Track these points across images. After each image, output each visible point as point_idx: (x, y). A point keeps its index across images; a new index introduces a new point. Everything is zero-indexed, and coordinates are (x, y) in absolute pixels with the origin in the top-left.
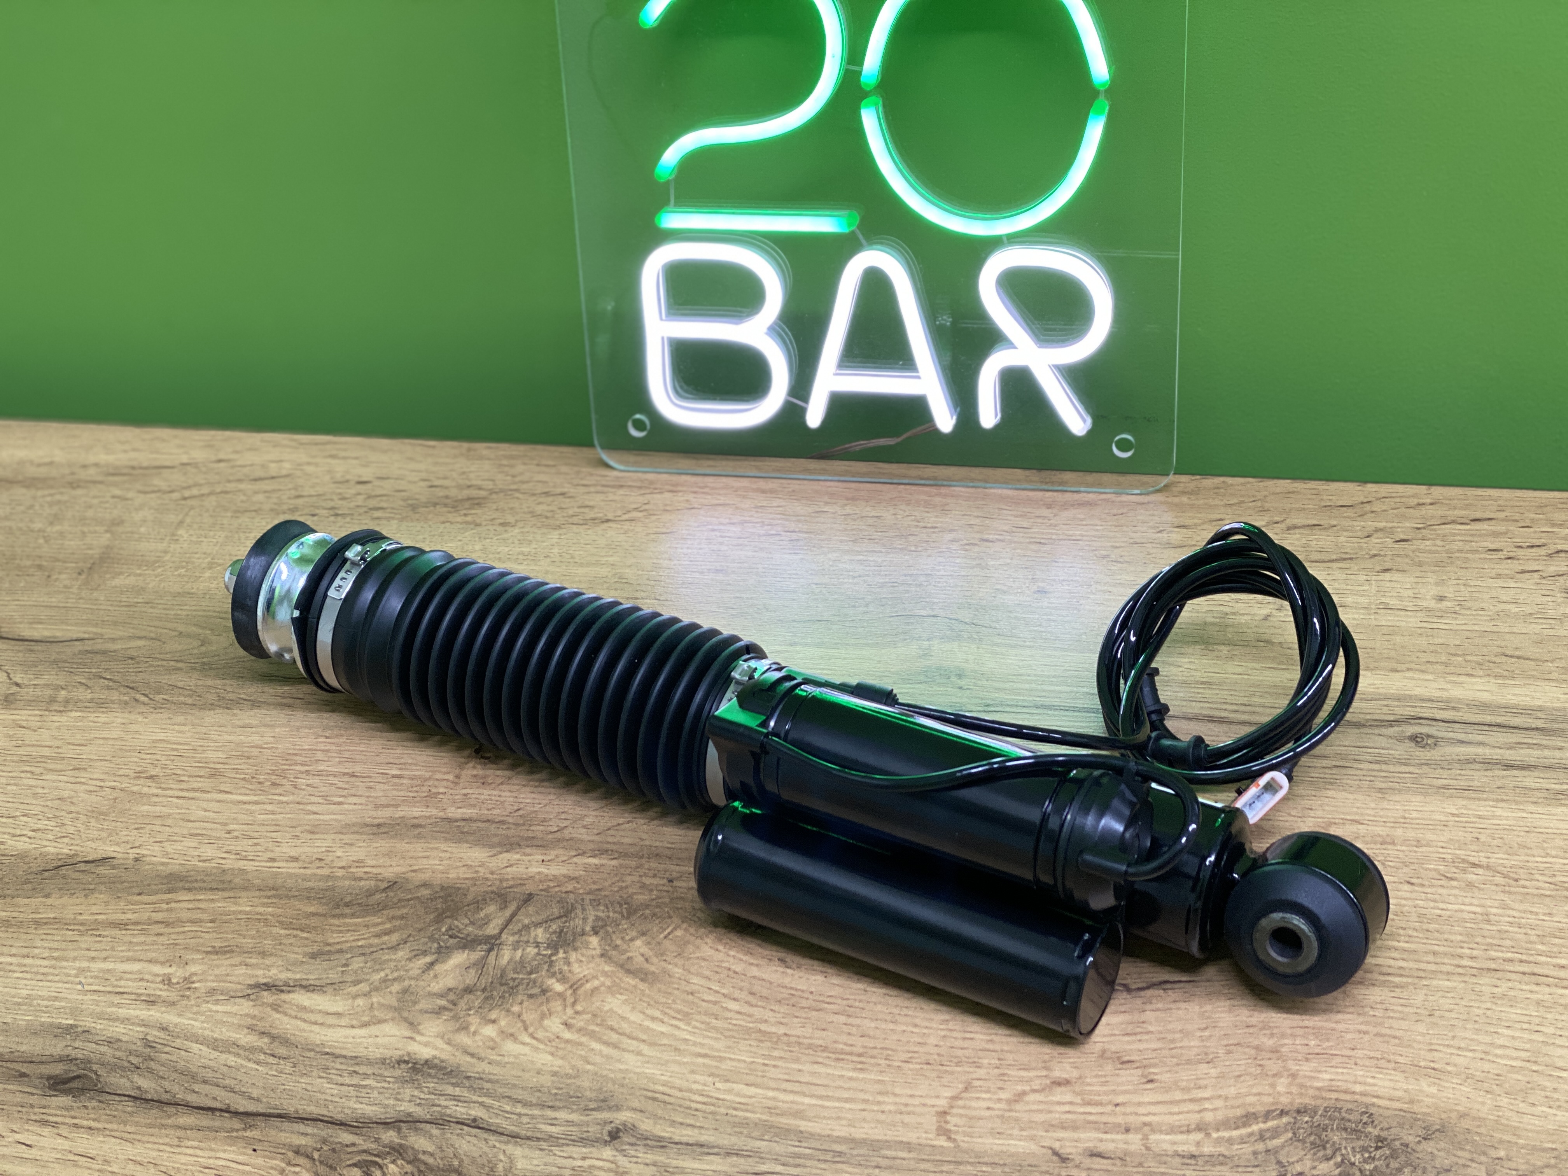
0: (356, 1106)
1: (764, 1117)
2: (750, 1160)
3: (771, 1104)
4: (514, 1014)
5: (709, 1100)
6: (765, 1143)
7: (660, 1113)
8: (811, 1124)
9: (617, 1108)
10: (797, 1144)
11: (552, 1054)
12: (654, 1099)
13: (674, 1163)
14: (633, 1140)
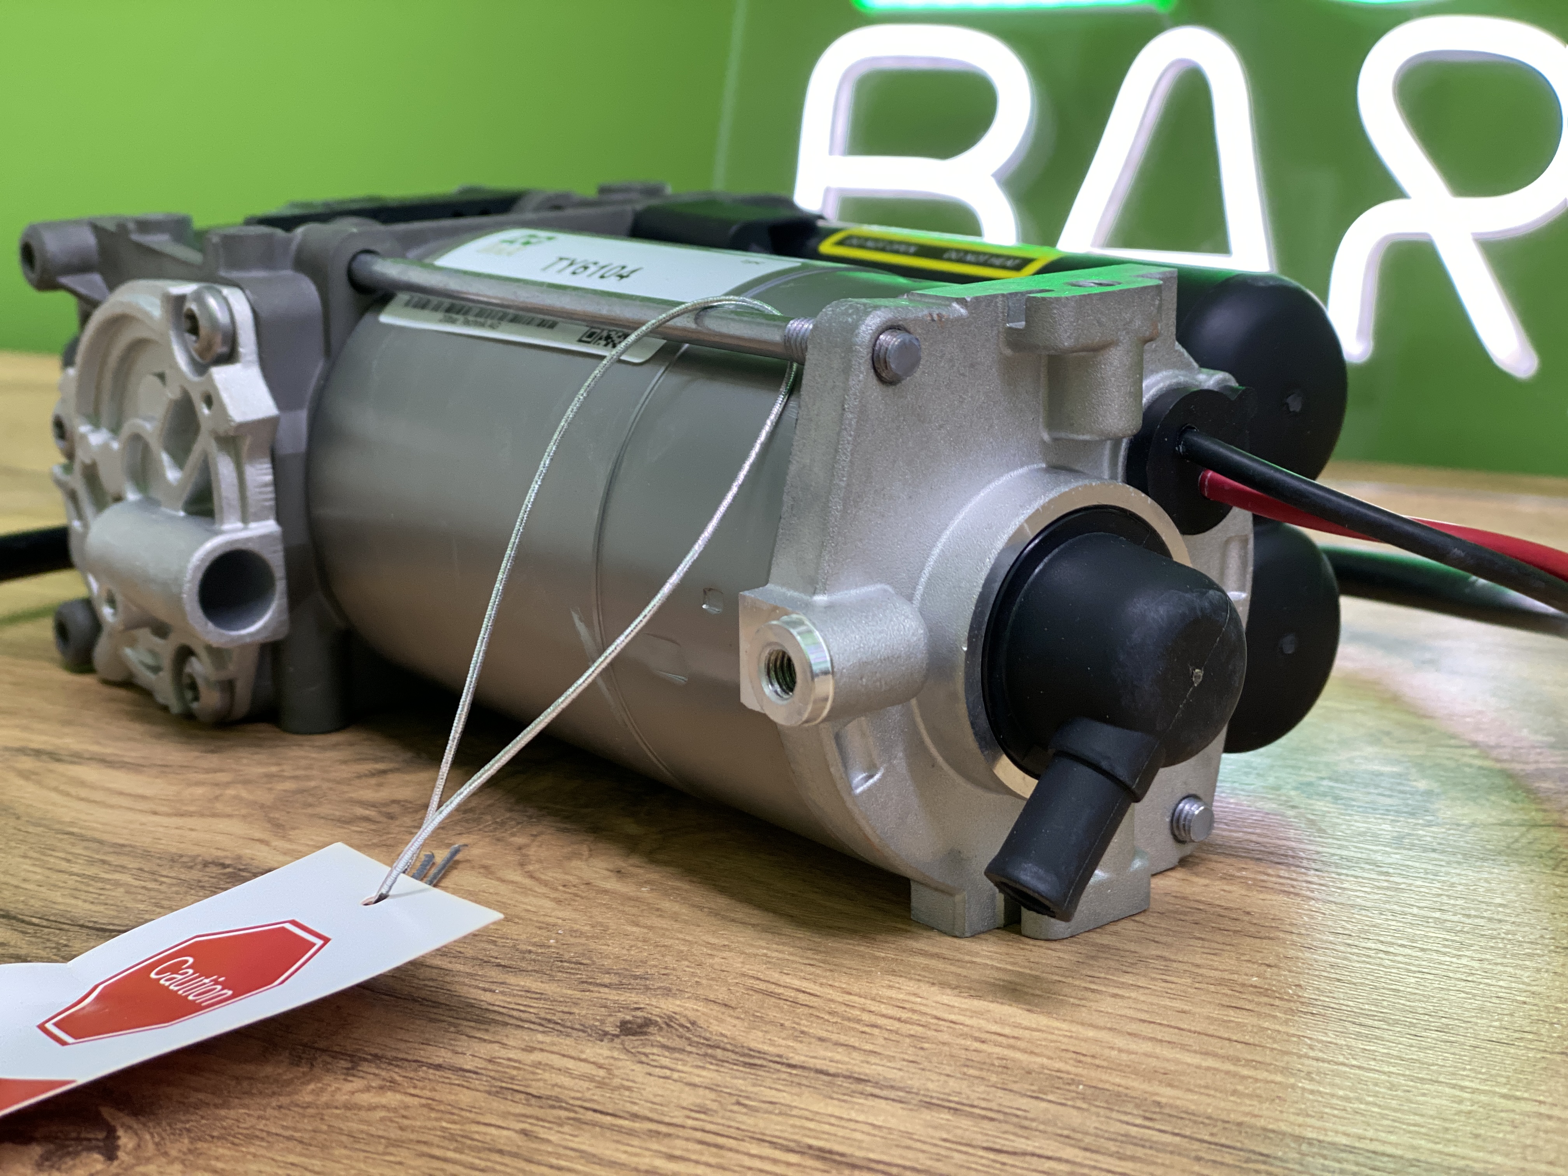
0: (60, 900)
1: (1058, 1065)
2: (986, 1124)
3: (1084, 1048)
4: (511, 844)
5: (915, 1017)
6: (1044, 1105)
7: (773, 1014)
8: (1190, 1096)
9: (668, 992)
10: (1139, 1121)
11: (559, 902)
12: (771, 994)
13: (771, 1095)
14: (678, 1043)
